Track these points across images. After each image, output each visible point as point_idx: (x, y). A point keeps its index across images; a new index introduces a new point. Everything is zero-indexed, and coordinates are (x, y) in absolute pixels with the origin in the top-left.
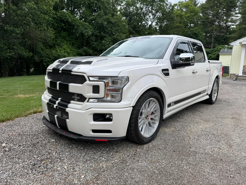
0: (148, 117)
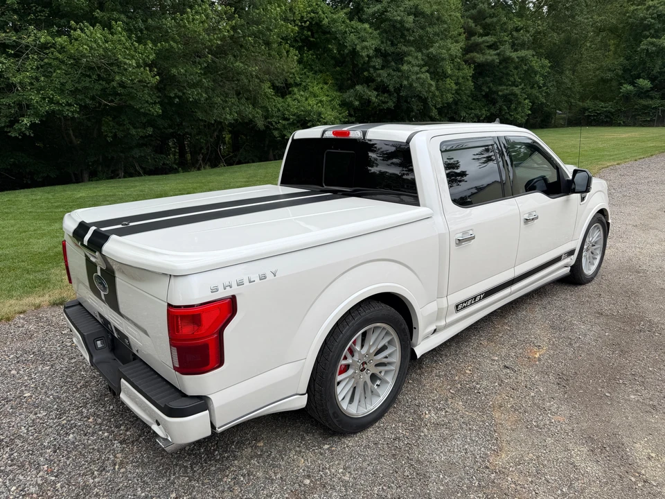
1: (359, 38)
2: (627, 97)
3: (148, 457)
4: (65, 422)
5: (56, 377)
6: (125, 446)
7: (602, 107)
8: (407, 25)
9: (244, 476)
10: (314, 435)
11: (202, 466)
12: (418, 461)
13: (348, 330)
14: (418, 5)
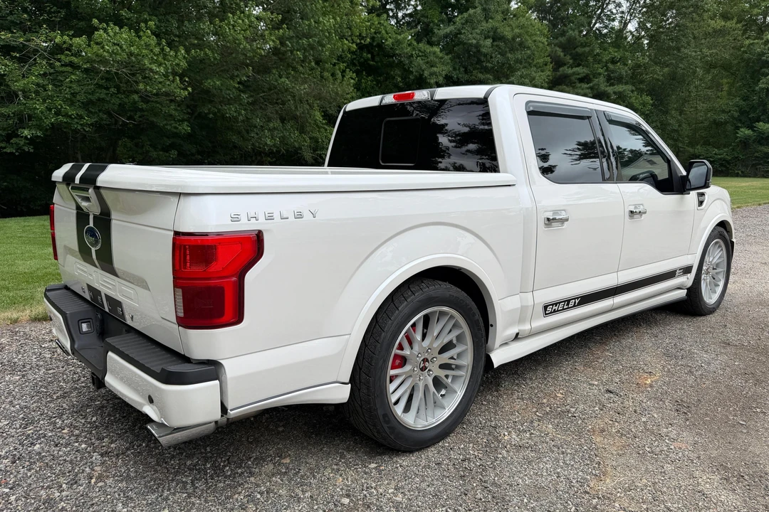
1: (427, 63)
2: (745, 143)
3: (136, 472)
4: (32, 431)
5: (27, 386)
6: (107, 459)
7: (715, 154)
8: (484, 50)
9: (261, 493)
10: (357, 453)
11: (207, 482)
12: (494, 484)
13: (406, 306)
14: (497, 29)
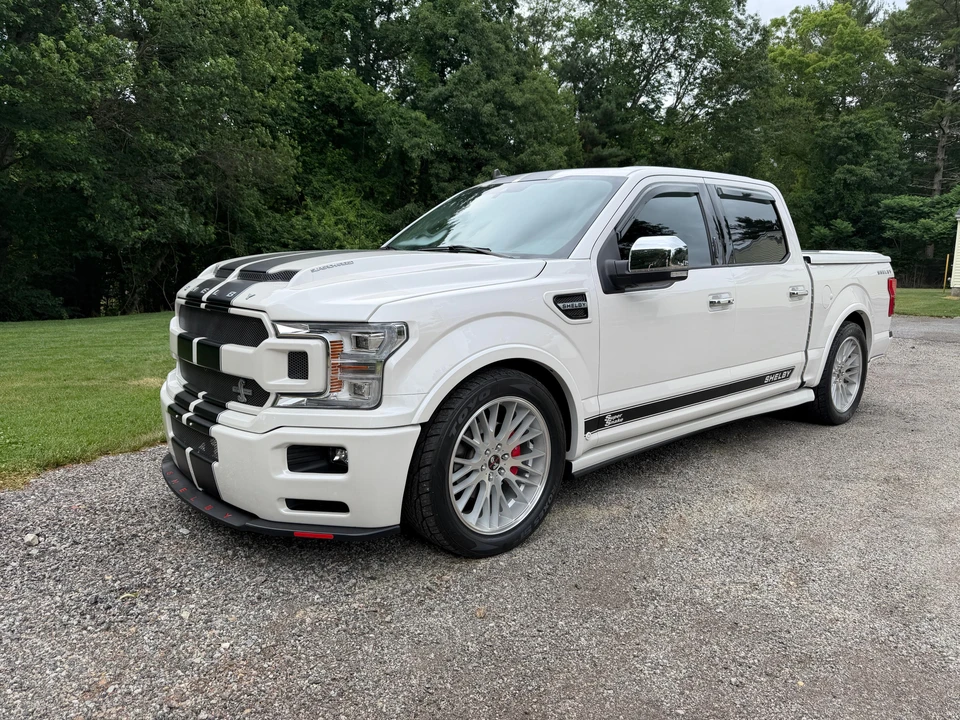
0: (498, 462)
1: (410, 132)
2: (820, 244)
14: (504, 93)
